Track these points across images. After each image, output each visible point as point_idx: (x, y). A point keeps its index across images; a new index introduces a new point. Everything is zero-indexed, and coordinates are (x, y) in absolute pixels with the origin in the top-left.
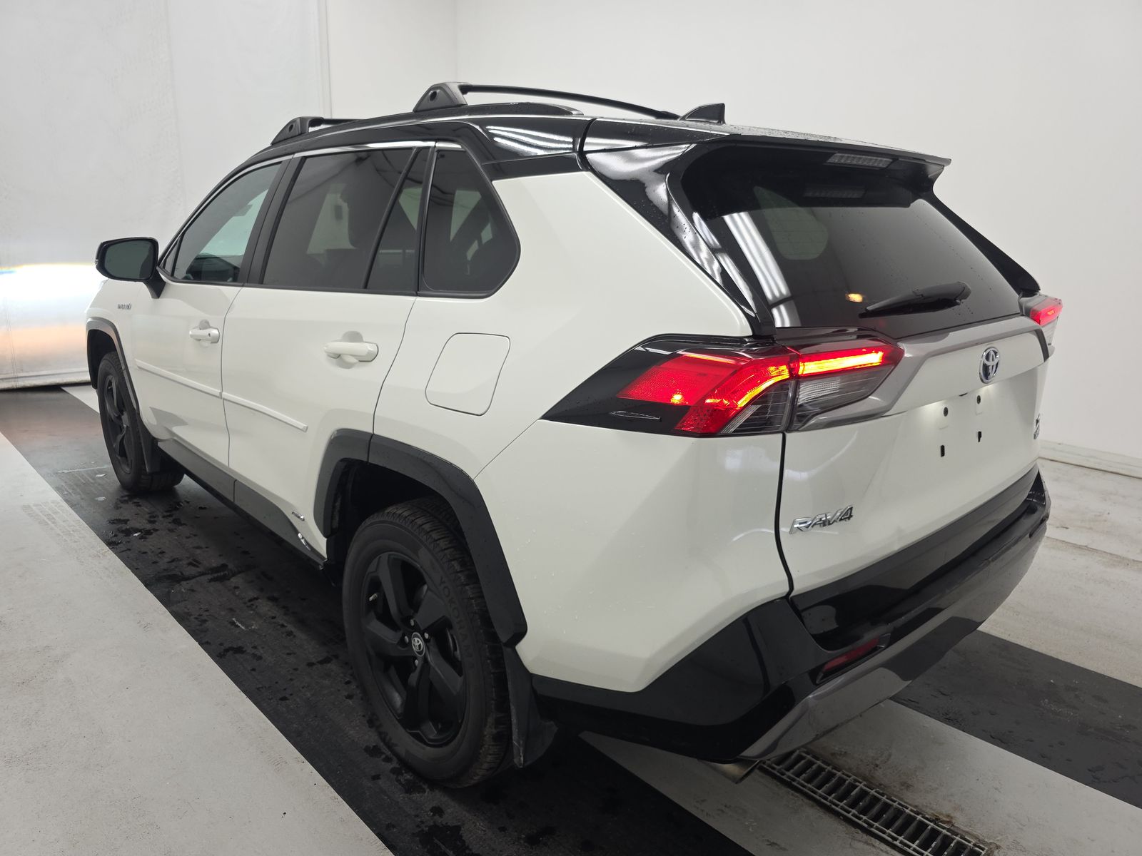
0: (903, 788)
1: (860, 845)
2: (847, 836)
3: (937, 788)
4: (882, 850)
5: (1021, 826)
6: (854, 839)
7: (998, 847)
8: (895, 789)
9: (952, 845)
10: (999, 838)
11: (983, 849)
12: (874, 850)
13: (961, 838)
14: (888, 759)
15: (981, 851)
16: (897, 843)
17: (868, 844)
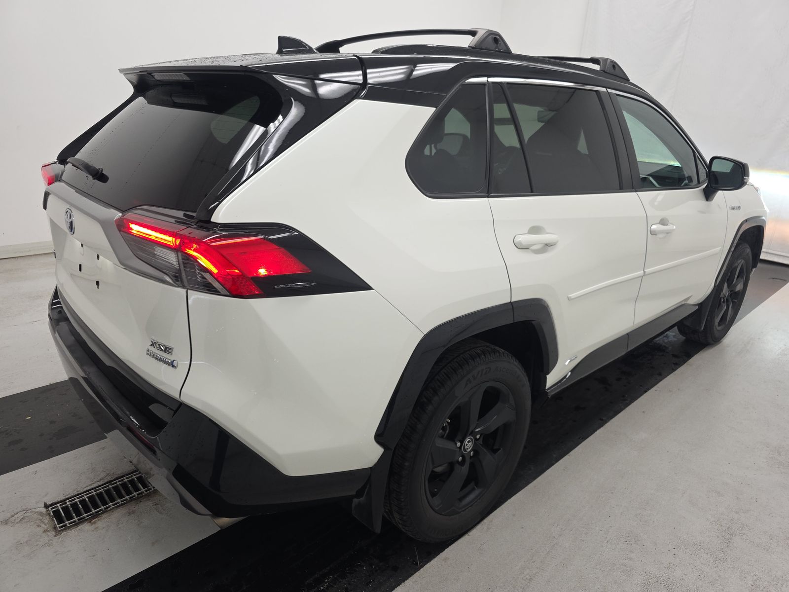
0: (131, 511)
1: (102, 475)
2: (112, 473)
3: (118, 526)
4: (93, 483)
5: (58, 553)
6: (108, 475)
7: (55, 536)
8: (133, 507)
9: (74, 515)
10: (60, 539)
11: (60, 527)
12: (95, 480)
13: (75, 521)
14: (158, 511)
15: (60, 525)
16: (93, 491)
17: (101, 480)
